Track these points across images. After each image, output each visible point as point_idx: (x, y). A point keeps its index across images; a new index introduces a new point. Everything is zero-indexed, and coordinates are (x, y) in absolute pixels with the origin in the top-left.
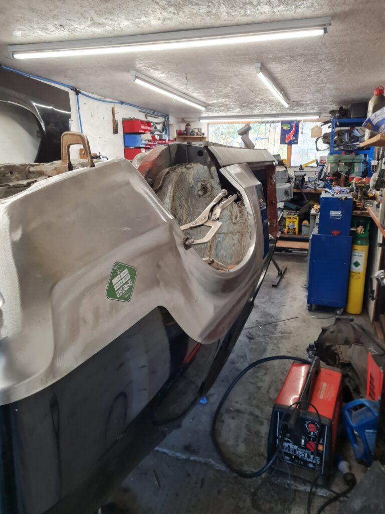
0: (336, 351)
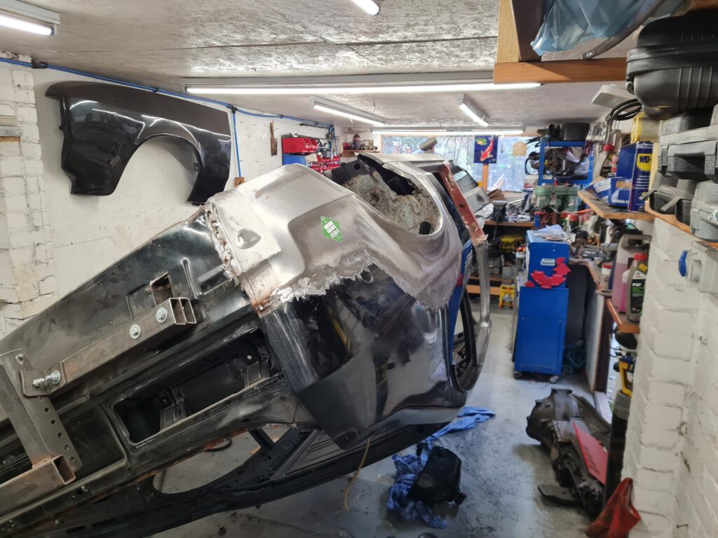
0: (552, 429)
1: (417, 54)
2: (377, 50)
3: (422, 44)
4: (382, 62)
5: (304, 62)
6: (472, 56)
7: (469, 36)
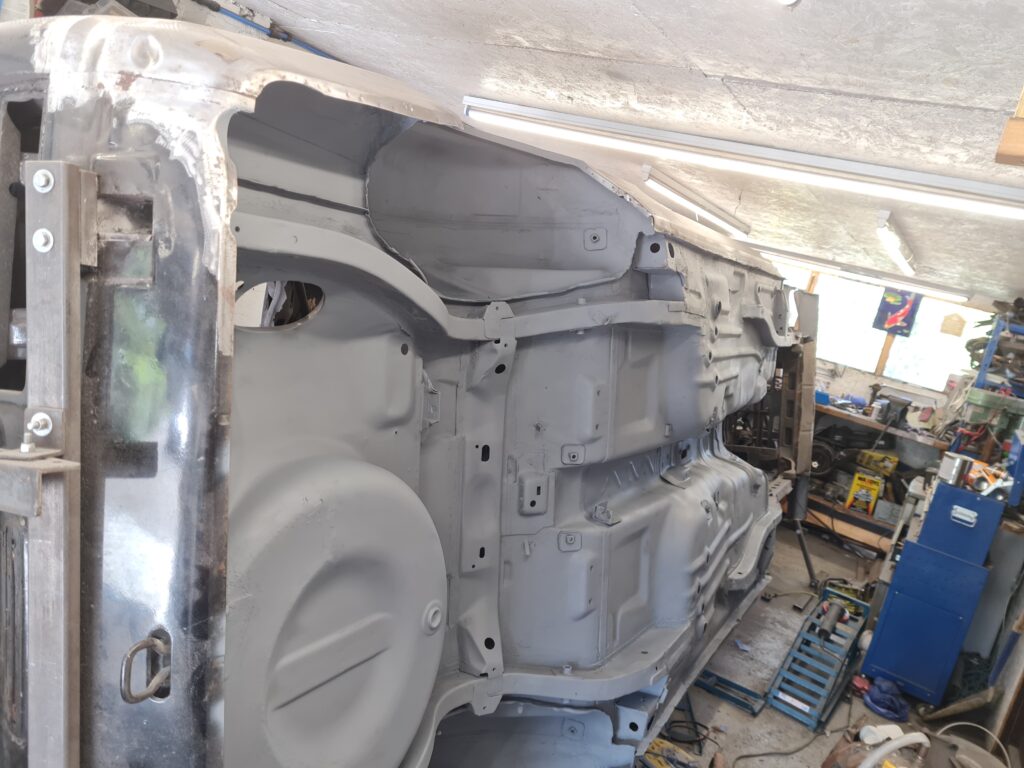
1: (835, 120)
2: (770, 99)
3: (850, 101)
4: (773, 125)
5: (648, 101)
6: (931, 141)
7: (938, 99)
